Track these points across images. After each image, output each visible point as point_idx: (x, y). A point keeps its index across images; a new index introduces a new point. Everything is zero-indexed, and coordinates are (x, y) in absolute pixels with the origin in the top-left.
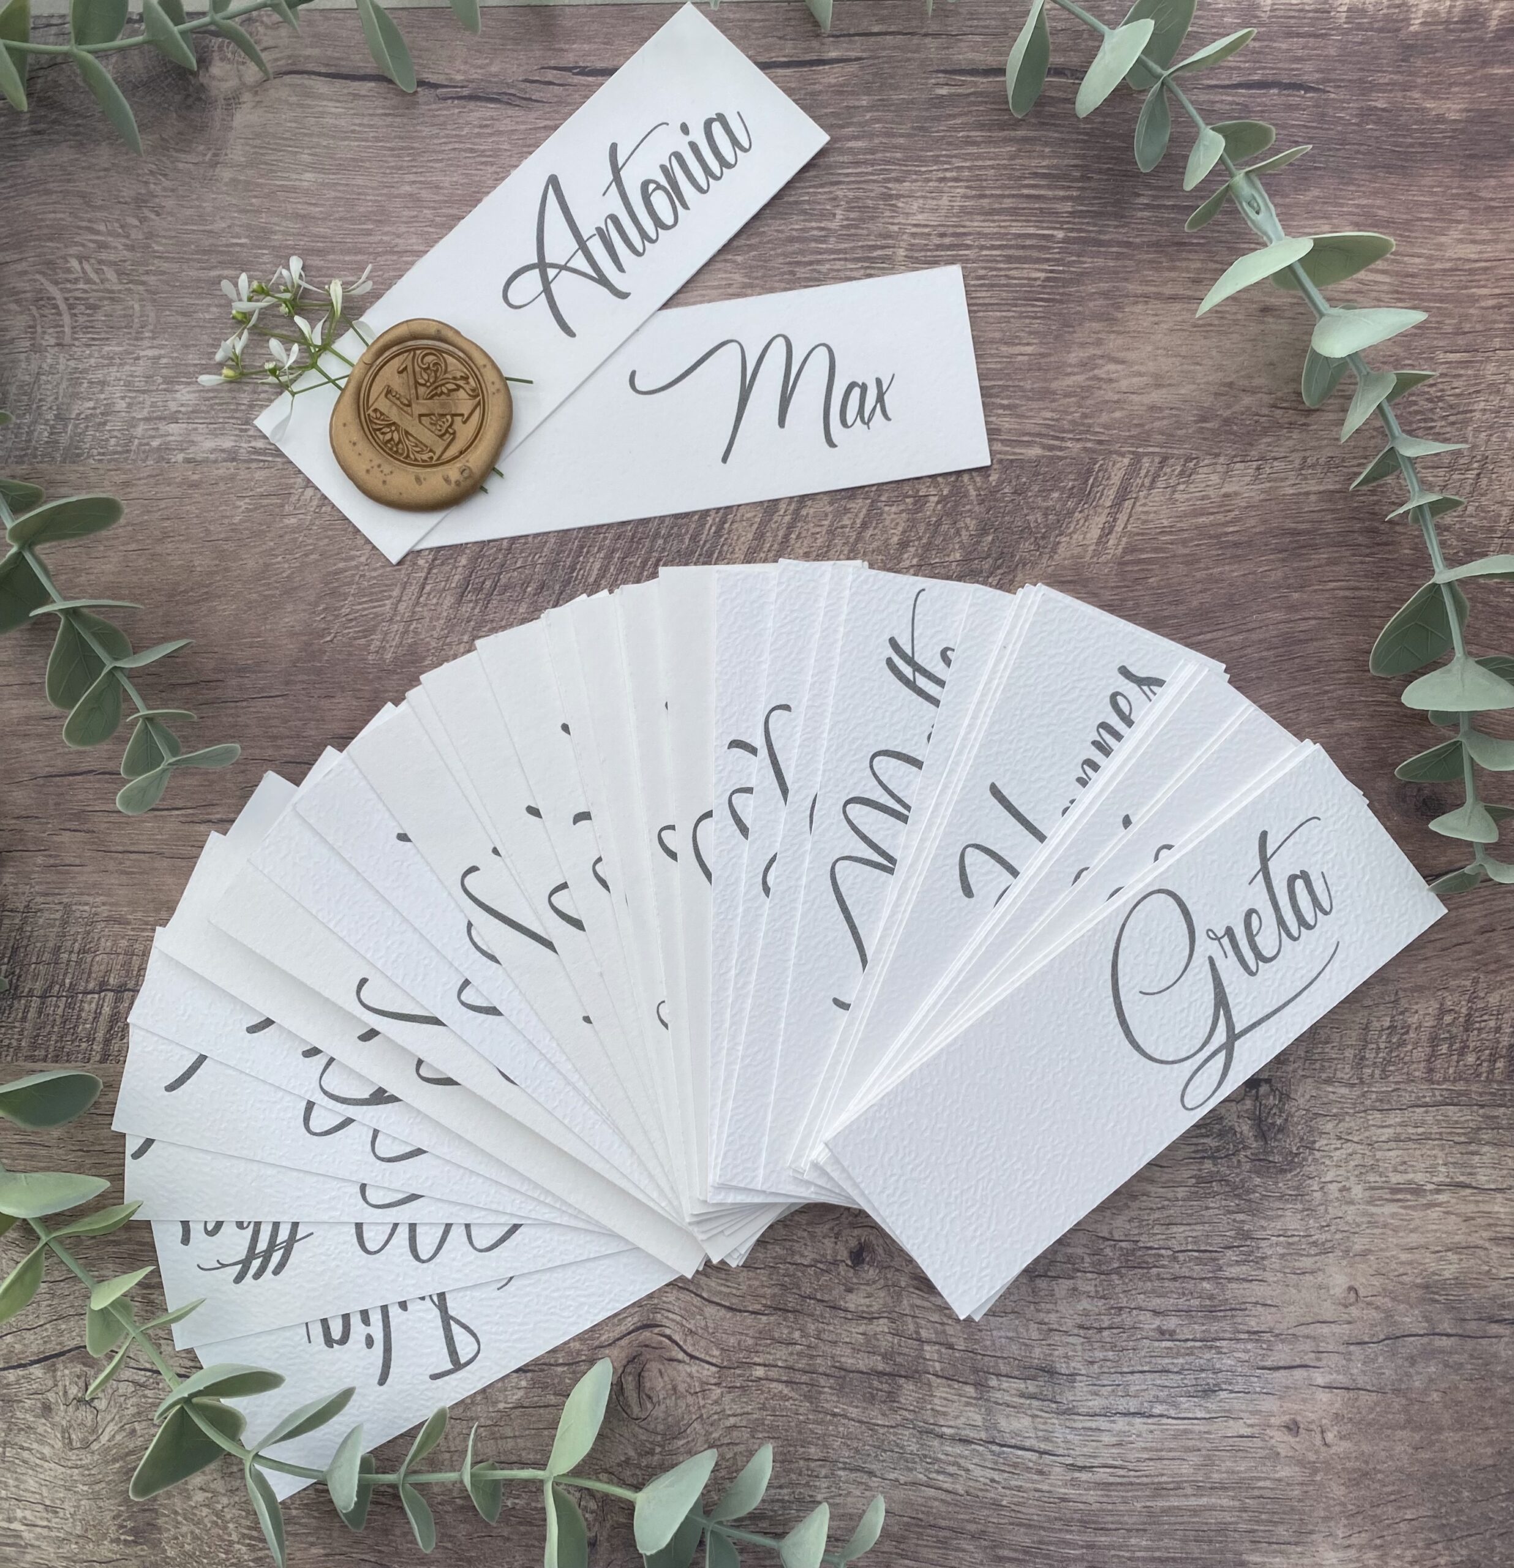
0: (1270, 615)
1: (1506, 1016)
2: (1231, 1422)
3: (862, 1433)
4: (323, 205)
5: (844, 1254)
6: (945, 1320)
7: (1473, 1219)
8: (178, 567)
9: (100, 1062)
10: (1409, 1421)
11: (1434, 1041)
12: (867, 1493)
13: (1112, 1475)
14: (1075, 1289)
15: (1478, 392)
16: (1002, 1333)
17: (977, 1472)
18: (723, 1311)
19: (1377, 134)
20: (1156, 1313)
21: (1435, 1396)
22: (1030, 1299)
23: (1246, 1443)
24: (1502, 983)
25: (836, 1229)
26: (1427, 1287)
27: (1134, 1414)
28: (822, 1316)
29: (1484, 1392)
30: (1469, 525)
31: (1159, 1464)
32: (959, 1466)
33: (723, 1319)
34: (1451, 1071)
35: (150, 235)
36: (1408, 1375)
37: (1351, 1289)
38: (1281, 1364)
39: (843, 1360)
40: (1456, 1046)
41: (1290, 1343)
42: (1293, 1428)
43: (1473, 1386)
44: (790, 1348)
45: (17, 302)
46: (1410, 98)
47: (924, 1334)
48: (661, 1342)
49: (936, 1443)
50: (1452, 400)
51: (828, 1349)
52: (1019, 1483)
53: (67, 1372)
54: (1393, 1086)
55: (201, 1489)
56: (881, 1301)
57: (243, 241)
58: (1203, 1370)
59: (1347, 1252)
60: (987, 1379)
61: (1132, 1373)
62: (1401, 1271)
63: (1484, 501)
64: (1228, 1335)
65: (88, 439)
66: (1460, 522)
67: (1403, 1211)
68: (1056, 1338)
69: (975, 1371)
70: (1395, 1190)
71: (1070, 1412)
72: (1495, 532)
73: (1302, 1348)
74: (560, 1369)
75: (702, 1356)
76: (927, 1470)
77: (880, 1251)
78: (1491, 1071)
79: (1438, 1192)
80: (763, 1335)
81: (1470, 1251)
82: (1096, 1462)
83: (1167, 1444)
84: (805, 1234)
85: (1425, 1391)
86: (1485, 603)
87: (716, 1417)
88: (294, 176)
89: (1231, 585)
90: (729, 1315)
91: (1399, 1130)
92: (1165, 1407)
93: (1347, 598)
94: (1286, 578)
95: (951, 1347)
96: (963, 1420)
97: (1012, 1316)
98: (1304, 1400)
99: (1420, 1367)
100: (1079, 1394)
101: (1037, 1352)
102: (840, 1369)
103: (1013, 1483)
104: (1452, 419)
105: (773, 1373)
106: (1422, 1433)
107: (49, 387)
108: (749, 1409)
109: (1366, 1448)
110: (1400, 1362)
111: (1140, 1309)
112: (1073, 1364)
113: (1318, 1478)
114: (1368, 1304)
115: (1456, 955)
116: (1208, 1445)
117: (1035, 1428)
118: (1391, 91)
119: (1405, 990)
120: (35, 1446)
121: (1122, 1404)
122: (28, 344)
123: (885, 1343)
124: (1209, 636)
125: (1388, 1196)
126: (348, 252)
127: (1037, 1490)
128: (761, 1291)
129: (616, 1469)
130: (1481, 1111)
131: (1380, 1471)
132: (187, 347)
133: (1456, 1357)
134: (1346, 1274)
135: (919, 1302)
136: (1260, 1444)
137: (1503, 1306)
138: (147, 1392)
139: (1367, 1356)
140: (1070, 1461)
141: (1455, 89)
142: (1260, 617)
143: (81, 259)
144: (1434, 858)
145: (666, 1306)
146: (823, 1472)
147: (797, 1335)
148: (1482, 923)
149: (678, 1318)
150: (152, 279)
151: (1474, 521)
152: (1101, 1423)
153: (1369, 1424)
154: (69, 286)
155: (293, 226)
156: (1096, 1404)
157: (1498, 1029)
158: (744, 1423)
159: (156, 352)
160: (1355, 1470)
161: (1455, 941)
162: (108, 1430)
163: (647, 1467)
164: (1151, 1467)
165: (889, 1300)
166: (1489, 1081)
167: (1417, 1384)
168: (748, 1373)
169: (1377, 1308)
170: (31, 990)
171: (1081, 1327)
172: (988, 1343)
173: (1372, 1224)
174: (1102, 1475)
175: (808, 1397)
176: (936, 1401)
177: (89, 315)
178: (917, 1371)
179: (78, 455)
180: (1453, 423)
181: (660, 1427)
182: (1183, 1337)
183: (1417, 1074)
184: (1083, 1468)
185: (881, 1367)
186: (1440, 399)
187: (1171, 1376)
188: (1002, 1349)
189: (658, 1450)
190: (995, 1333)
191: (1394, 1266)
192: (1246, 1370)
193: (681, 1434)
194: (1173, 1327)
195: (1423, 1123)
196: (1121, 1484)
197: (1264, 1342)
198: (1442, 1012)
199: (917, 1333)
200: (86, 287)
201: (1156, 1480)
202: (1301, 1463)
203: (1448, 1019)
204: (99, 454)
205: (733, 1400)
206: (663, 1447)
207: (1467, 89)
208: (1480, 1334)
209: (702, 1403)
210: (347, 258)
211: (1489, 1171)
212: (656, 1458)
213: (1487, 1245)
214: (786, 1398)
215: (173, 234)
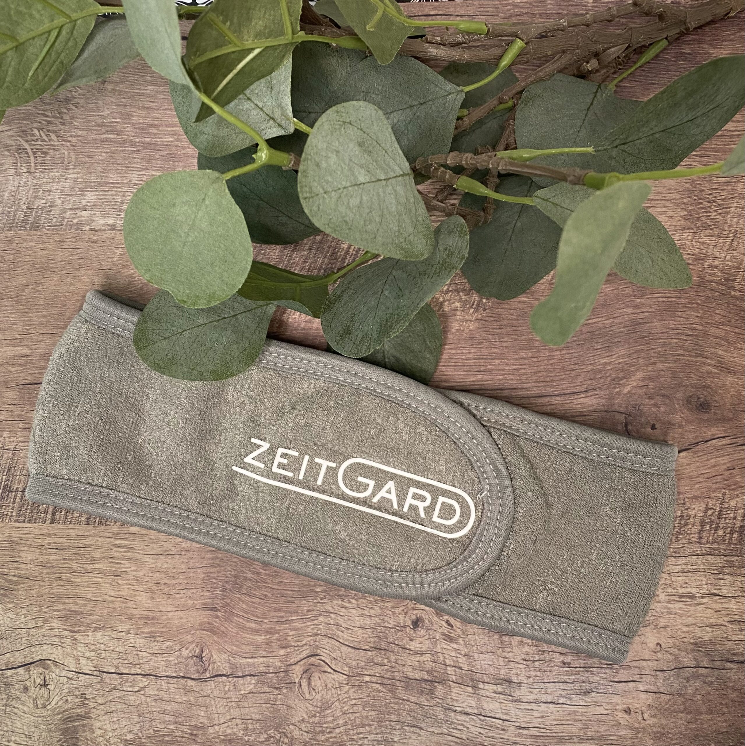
0: (625, 310)
1: (739, 511)
2: (597, 707)
3: (417, 709)
4: (157, 102)
5: (409, 623)
6: (458, 655)
7: (720, 611)
8: (87, 282)
9: (51, 523)
10: (685, 709)
11: (702, 524)
12: (419, 738)
13: (538, 732)
14: (522, 642)
15: (733, 198)
16: (486, 662)
17: (473, 729)
18: (350, 649)
19: (685, 66)
20: (561, 654)
21: (699, 697)
22: (500, 646)
23: (604, 718)
24: (737, 495)
25: (405, 610)
26: (696, 644)
27: (550, 703)
28: (398, 652)
29: (723, 696)
30: (728, 265)
31: (561, 727)
32: (464, 726)
33: (350, 653)
34: (711, 538)
35: (73, 118)
36: (686, 687)
37: (658, 644)
38: (623, 680)
39: (408, 673)
40: (714, 526)
41: (627, 670)
42: (628, 711)
43: (717, 693)
44: (382, 667)
45: (8, 151)
46: (702, 48)
47: (448, 662)
48: (319, 663)
49: (453, 714)
50: (720, 202)
51: (401, 668)
52: (493, 735)
53: (35, 672)
54: (682, 545)
55: (99, 728)
56: (427, 646)
57: (118, 120)
58: (584, 682)
59: (656, 626)
60: (478, 684)
61: (549, 683)
62: (683, 636)
63: (735, 253)
64: (596, 666)
65: (43, 219)
66: (722, 264)
67: (684, 607)
68: (512, 664)
69: (472, 680)
70: (681, 597)
71: (518, 701)
72: (740, 269)
73: (633, 672)
74: (271, 675)
75: (340, 670)
76: (448, 727)
77: (427, 621)
78: (731, 539)
79: (702, 597)
80: (371, 661)
81: (717, 627)
82: (530, 725)
83: (565, 718)
84: (390, 612)
85: (694, 695)
86: (734, 305)
87: (346, 700)
88: (143, 88)
89: (606, 295)
90: (353, 650)
91: (684, 567)
92: (565, 699)
93: (663, 302)
94: (633, 292)
95: (460, 668)
96: (466, 704)
97: (490, 654)
98: (633, 698)
99: (691, 682)
100: (523, 693)
101: (503, 672)
102: (406, 678)
103: (490, 735)
104: (720, 211)
105: (374, 679)
106: (692, 715)
107: (24, 193)
108: (362, 696)
109: (664, 722)
110: (682, 680)
111: (553, 652)
112: (520, 678)
113: (639, 736)
114: (666, 651)
115: (715, 481)
116: (586, 719)
117: (501, 708)
118: (692, 44)
119: (688, 498)
120: (20, 706)
121: (544, 698)
122: (13, 172)
123: (429, 666)
124: (594, 320)
125: (678, 599)
126: (169, 126)
127: (501, 738)
128: (368, 640)
129: (297, 724)
130: (725, 558)
131: (670, 733)
132: (90, 173)
133: (710, 679)
134: (656, 637)
135: (445, 647)
136: (612, 718)
137: (734, 654)
138: (73, 682)
139: (665, 677)
140: (518, 724)
141: (724, 43)
142: (620, 311)
143: (39, 129)
144: (705, 432)
145: (322, 646)
146: (398, 727)
147: (386, 661)
148: (729, 465)
149: (328, 652)
150: (73, 140)
151: (730, 264)
152: (534, 706)
153: (666, 710)
154: (33, 143)
155: (143, 113)
156: (531, 697)
157: (735, 518)
158: (359, 703)
159: (75, 176)
160: (658, 732)
161: (714, 474)
162: (55, 700)
163: (313, 723)
164: (557, 729)
165: (431, 645)
166: (730, 544)
167: (690, 691)
168: (361, 679)
169: (671, 654)
170: (17, 488)
171: (524, 660)
172: (479, 667)
173: (670, 613)
174: (534, 732)
175: (390, 691)
176: (453, 694)
177: (43, 157)
178: (444, 680)
179: (38, 227)
180: (720, 214)
181: (319, 704)
182: (574, 666)
183: (693, 539)
184: (524, 728)
185: (426, 677)
186: (714, 201)
187: (568, 684)
188: (485, 670)
189: (318, 715)
190: (482, 662)
191: (679, 633)
192: (605, 683)
193: (329, 707)
194: (569, 661)
195: (696, 563)
196: (543, 736)
197: (614, 669)
198: (707, 509)
199: (444, 661)
200: (41, 143)
201: (560, 735)
202: (632, 728)
203: (710, 512)
204: (48, 226)
205: (354, 692)
206: (320, 713)
207: (731, 43)
208: (722, 667)
209: (339, 693)
210: (169, 129)
211: (728, 588)
212: (317, 718)
213: (726, 624)
214: (380, 691)
215: (84, 117)
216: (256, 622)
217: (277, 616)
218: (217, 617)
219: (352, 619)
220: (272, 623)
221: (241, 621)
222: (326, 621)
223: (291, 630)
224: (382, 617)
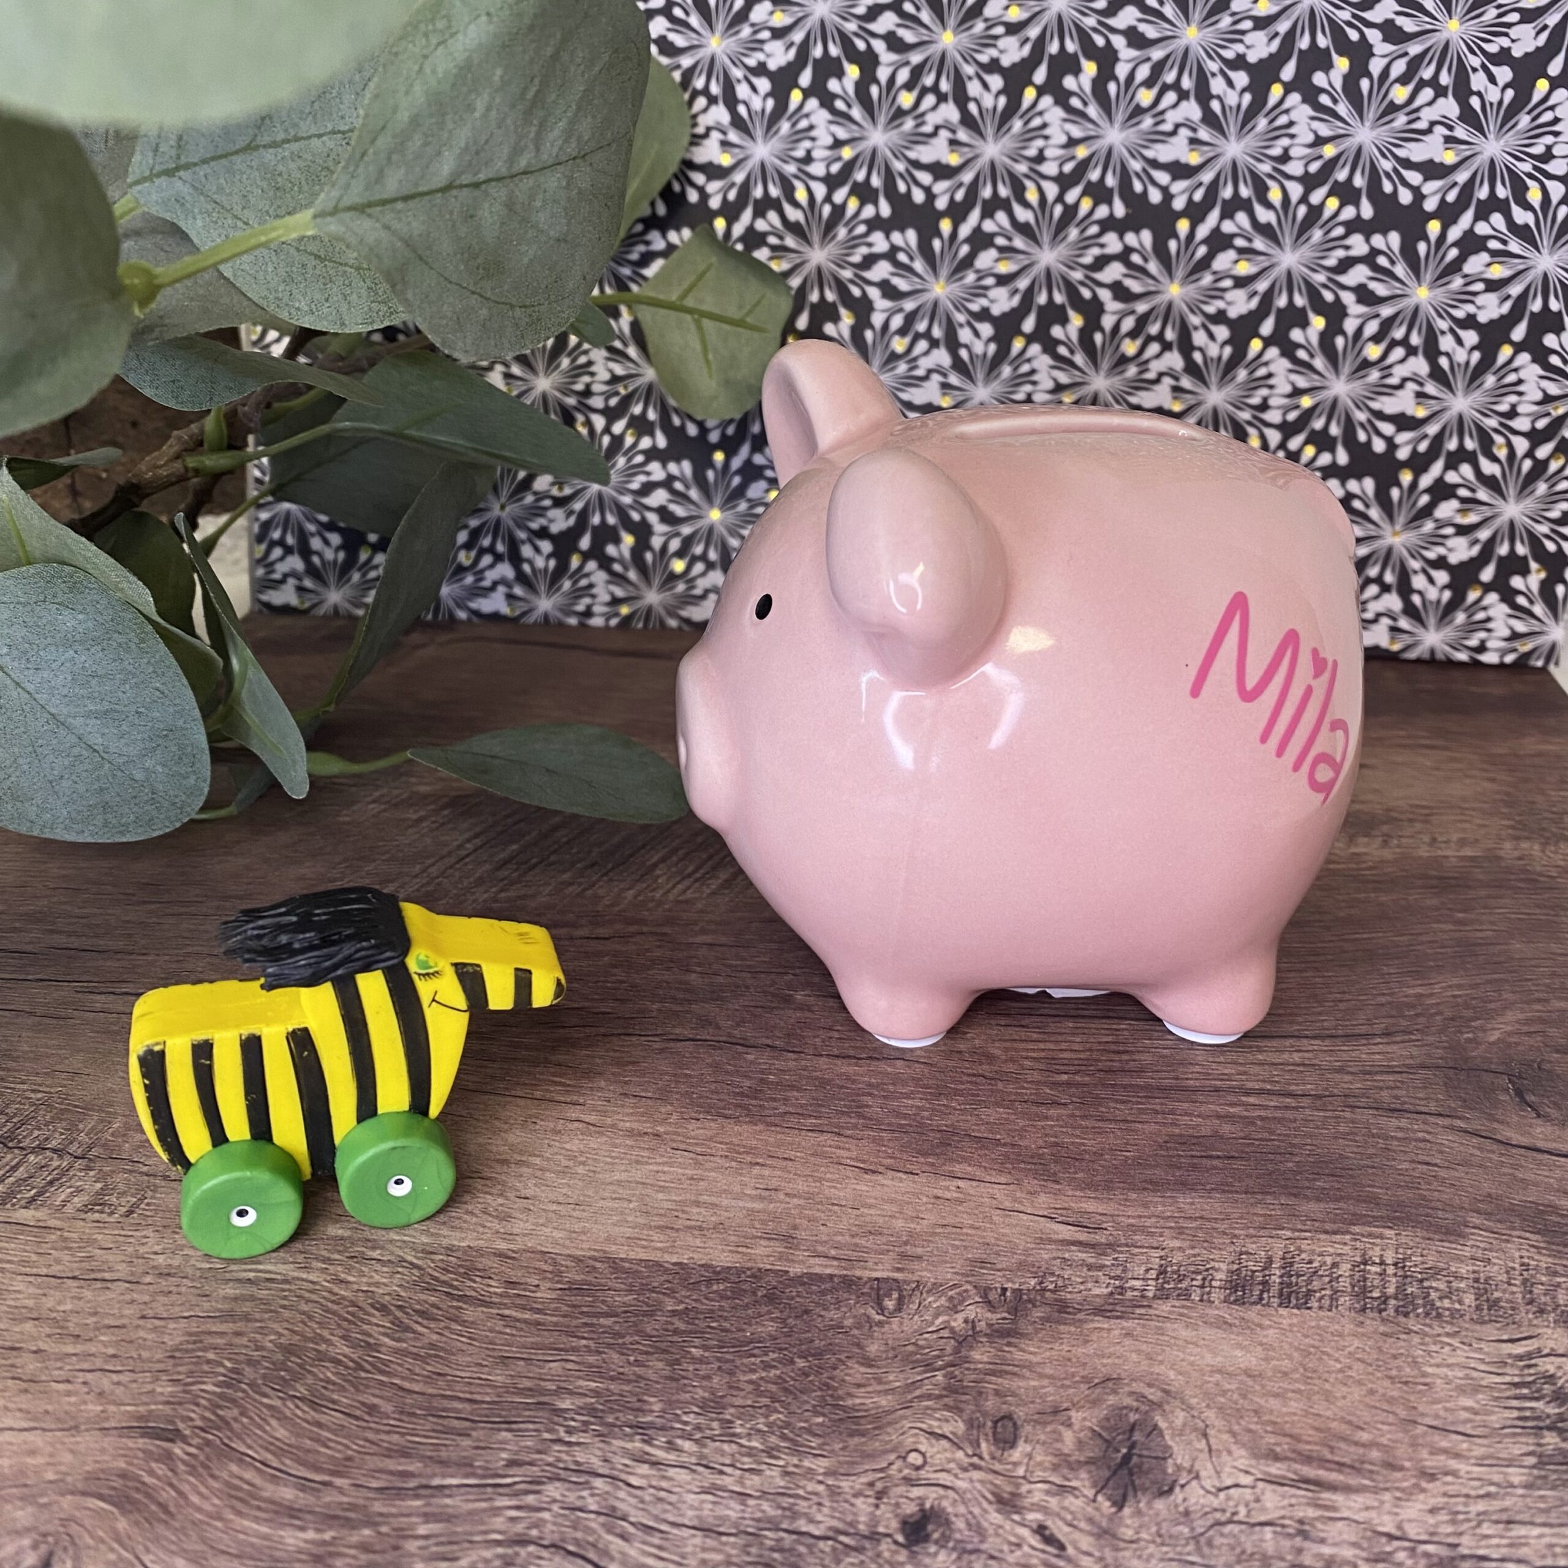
216: (304, 1484)
217: (392, 1473)
218: (168, 1458)
219: (673, 1498)
220: (364, 1493)
221: (249, 1475)
222: (572, 1498)
223: (428, 1517)
224: (786, 1501)
